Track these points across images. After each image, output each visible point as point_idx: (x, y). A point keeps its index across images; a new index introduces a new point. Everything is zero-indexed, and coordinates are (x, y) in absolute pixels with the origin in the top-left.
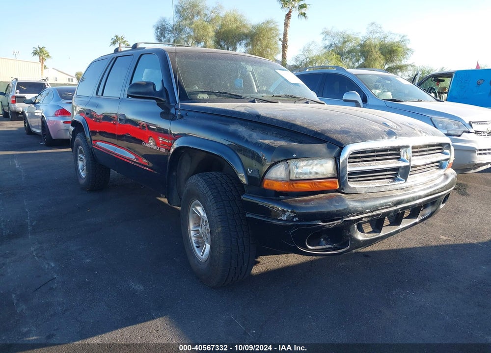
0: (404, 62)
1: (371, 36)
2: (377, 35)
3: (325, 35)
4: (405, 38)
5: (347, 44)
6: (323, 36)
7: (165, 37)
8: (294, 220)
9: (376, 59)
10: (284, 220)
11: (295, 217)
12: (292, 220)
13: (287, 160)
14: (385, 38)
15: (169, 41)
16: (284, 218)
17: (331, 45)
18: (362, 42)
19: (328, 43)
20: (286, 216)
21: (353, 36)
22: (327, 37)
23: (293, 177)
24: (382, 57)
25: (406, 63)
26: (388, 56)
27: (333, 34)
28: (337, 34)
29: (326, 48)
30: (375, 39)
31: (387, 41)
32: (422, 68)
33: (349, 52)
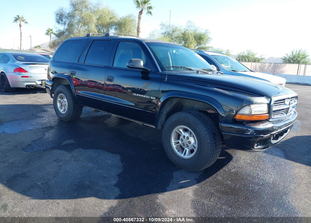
0: (207, 45)
1: (189, 29)
2: (192, 28)
3: (162, 26)
4: (208, 31)
5: (175, 33)
6: (161, 27)
7: (62, 21)
8: (254, 134)
9: (191, 43)
10: (249, 135)
11: (254, 133)
12: (253, 135)
13: (250, 105)
14: (196, 30)
15: (65, 23)
16: (249, 133)
17: (166, 32)
18: (183, 32)
19: (163, 31)
20: (250, 133)
21: (178, 28)
22: (163, 28)
23: (253, 113)
24: (195, 41)
25: (208, 46)
26: (198, 41)
27: (167, 26)
28: (169, 26)
29: (162, 34)
30: (191, 31)
31: (197, 32)
32: (217, 49)
33: (176, 38)
